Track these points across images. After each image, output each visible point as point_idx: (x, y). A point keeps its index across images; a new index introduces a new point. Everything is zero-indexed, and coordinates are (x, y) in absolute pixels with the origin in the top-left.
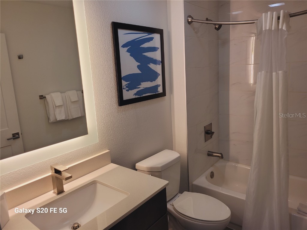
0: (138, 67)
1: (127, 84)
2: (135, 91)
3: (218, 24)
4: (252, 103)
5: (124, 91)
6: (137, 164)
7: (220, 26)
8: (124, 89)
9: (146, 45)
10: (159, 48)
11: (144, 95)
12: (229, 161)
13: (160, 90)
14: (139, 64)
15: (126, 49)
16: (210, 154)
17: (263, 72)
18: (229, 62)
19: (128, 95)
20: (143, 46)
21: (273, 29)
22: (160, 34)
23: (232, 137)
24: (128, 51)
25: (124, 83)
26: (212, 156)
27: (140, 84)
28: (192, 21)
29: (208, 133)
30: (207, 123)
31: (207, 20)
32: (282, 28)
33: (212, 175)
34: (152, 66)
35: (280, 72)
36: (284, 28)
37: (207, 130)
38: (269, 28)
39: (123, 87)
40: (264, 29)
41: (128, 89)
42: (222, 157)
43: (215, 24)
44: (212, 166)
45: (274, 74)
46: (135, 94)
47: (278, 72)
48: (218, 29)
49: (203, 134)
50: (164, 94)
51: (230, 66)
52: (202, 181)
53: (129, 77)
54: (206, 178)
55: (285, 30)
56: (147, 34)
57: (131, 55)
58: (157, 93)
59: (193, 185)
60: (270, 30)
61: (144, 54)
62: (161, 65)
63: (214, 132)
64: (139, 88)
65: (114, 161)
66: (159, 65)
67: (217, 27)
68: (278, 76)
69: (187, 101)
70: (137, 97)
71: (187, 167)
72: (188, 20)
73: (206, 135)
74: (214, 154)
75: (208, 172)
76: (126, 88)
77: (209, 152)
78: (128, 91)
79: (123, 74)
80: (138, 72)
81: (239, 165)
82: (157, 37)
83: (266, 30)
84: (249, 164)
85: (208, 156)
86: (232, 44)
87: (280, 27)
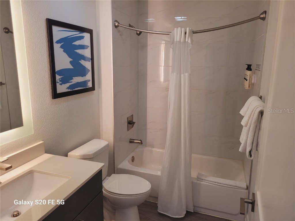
0: (71, 62)
1: (60, 78)
2: (68, 85)
3: (139, 31)
4: (166, 98)
5: (58, 85)
6: (69, 153)
7: (141, 32)
8: (58, 83)
9: (77, 43)
10: (89, 46)
11: (76, 89)
12: (146, 146)
13: (90, 85)
14: (71, 60)
15: (60, 45)
16: (131, 141)
17: (175, 73)
18: (147, 63)
19: (61, 88)
20: (74, 43)
21: (182, 41)
22: (90, 34)
23: (149, 126)
24: (61, 47)
25: (58, 77)
26: (133, 142)
27: (72, 79)
28: (119, 26)
29: (131, 123)
30: (129, 115)
31: (130, 26)
32: (188, 42)
33: (133, 159)
34: (82, 62)
35: (186, 74)
36: (189, 41)
37: (129, 121)
38: (179, 40)
39: (57, 81)
40: (175, 40)
41: (61, 83)
42: (141, 143)
43: (137, 31)
44: (132, 152)
45: (182, 75)
46: (68, 88)
47: (185, 74)
48: (139, 35)
49: (126, 124)
50: (93, 89)
51: (148, 66)
52: (125, 164)
53: (63, 72)
54: (129, 162)
55: (190, 43)
56: (78, 33)
57: (64, 51)
58: (87, 87)
59: (118, 169)
60: (180, 42)
61: (75, 51)
62: (91, 62)
63: (134, 123)
64: (71, 82)
65: (48, 151)
66: (90, 62)
67: (138, 33)
68: (185, 77)
69: (114, 95)
70: (69, 90)
71: (113, 153)
72: (115, 24)
73: (128, 124)
74: (135, 141)
75: (130, 157)
76: (60, 82)
77: (130, 139)
78: (61, 84)
79: (57, 69)
80: (71, 67)
81: (154, 149)
82: (87, 36)
83: (177, 41)
84: (163, 148)
85: (130, 143)
86: (149, 47)
87: (187, 40)
